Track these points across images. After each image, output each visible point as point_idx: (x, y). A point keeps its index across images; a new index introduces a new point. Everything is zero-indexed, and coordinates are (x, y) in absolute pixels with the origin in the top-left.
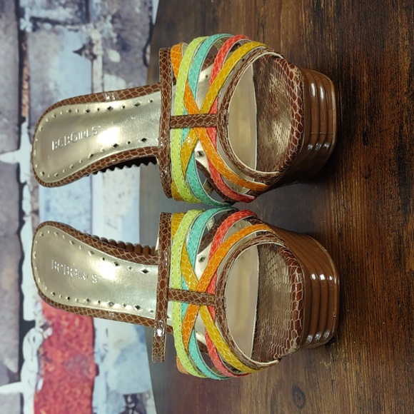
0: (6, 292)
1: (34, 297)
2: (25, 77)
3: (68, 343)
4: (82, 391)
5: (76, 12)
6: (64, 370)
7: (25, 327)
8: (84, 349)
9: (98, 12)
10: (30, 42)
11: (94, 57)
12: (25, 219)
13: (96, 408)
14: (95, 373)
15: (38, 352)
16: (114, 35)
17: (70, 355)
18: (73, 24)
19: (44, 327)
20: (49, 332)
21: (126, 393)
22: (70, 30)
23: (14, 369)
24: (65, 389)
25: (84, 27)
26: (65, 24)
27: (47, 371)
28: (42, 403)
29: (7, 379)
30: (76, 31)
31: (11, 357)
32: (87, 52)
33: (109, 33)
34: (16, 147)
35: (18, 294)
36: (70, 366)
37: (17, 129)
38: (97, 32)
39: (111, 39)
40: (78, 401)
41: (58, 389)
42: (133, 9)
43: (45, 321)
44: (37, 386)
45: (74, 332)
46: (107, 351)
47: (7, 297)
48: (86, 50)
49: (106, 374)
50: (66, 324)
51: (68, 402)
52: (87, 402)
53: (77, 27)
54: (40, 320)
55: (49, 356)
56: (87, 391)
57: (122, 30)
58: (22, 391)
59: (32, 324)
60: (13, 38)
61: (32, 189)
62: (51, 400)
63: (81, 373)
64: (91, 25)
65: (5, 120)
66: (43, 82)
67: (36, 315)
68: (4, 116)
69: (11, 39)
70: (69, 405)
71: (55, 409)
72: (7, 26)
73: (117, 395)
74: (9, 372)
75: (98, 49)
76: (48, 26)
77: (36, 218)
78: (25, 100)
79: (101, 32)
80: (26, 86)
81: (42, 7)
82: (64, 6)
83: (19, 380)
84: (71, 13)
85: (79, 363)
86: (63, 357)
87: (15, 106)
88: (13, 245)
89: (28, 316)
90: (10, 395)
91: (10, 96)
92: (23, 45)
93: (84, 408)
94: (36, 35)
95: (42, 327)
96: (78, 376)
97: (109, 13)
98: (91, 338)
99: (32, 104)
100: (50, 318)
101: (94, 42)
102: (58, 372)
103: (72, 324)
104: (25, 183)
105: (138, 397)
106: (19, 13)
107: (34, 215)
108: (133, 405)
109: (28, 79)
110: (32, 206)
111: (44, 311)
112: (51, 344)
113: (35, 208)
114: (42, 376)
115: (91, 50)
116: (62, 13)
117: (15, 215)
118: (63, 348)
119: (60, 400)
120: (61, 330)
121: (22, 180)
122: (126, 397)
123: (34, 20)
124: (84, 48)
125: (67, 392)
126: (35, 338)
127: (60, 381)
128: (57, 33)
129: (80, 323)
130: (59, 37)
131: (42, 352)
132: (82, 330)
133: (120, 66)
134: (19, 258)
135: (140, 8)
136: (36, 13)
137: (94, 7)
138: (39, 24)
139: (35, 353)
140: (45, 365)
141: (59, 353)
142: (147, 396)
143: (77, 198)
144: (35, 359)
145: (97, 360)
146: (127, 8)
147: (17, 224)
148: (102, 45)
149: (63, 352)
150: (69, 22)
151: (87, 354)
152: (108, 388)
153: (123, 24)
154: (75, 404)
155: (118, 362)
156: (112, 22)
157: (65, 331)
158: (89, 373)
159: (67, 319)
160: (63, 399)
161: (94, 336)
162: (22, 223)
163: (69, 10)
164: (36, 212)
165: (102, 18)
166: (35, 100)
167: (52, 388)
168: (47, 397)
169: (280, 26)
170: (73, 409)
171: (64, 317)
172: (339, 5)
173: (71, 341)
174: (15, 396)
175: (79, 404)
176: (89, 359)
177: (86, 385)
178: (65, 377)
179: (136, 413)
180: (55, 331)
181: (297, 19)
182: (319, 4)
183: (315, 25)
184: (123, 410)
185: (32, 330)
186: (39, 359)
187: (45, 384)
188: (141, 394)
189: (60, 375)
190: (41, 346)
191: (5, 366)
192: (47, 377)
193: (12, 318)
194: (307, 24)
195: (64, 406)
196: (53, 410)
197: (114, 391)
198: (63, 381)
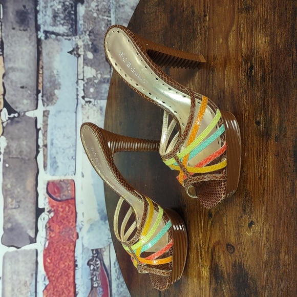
0: (29, 192)
1: (44, 195)
2: (40, 67)
3: (62, 221)
4: (69, 248)
5: (70, 29)
7: (39, 212)
8: (71, 224)
9: (82, 29)
10: (43, 45)
11: (79, 56)
12: (39, 149)
13: (77, 257)
14: (76, 237)
15: (46, 226)
16: (90, 43)
17: (63, 228)
18: (67, 36)
19: (49, 212)
20: (52, 214)
21: (93, 248)
22: (66, 39)
23: (33, 236)
24: (60, 246)
25: (74, 38)
26: (63, 35)
27: (50, 237)
28: (47, 255)
29: (29, 242)
30: (69, 40)
31: (31, 229)
32: (75, 52)
33: (87, 42)
34: (35, 108)
35: (35, 193)
36: (63, 233)
37: (36, 97)
38: (81, 41)
39: (89, 45)
40: (67, 253)
41: (56, 247)
42: (101, 27)
43: (50, 208)
44: (45, 245)
45: (66, 214)
46: (83, 225)
47: (29, 195)
48: (74, 52)
49: (82, 238)
50: (61, 210)
51: (62, 254)
52: (72, 254)
53: (69, 38)
54: (47, 208)
55: (51, 228)
56: (72, 247)
57: (94, 40)
58: (37, 248)
59: (43, 210)
60: (34, 43)
61: (43, 133)
62: (53, 253)
63: (69, 238)
64: (78, 37)
65: (29, 92)
66: (51, 69)
67: (45, 205)
68: (29, 90)
69: (33, 43)
70: (62, 255)
71: (55, 258)
72: (31, 36)
73: (88, 249)
74: (30, 237)
75: (81, 51)
76: (53, 36)
77: (46, 149)
78: (40, 80)
79: (83, 41)
80: (41, 72)
81: (50, 25)
82: (63, 25)
83: (36, 242)
84: (66, 29)
85: (68, 232)
86: (59, 228)
87: (33, 84)
88: (33, 165)
89: (41, 206)
90: (30, 250)
91: (32, 78)
92: (40, 47)
93: (70, 257)
94: (46, 41)
95: (48, 212)
96: (67, 239)
97: (88, 30)
98: (75, 218)
99: (44, 83)
100: (52, 206)
101: (79, 47)
102: (57, 237)
103: (64, 210)
104: (40, 129)
105: (99, 250)
106: (37, 28)
107: (44, 147)
108: (96, 255)
109: (42, 68)
110: (44, 142)
111: (49, 202)
112: (53, 221)
113: (45, 144)
114: (48, 240)
115: (77, 51)
116: (61, 29)
117: (34, 147)
118: (60, 224)
119: (57, 253)
120: (59, 213)
121: (38, 127)
122: (93, 250)
123: (46, 32)
124: (73, 50)
125: (61, 248)
126: (44, 218)
127: (57, 242)
128: (58, 40)
129: (69, 209)
130: (60, 43)
131: (48, 226)
132: (70, 214)
133: (93, 62)
134: (36, 172)
135: (104, 27)
136: (46, 28)
137: (80, 26)
138: (48, 35)
139: (44, 226)
140: (50, 233)
141: (58, 227)
142: (104, 250)
143: (68, 138)
144: (44, 230)
145: (78, 230)
146: (98, 27)
147: (35, 153)
148: (83, 49)
149: (59, 226)
150: (65, 34)
151: (72, 227)
152: (83, 246)
153: (95, 37)
154: (66, 255)
155: (88, 231)
156: (89, 35)
157: (61, 214)
158: (73, 238)
159: (62, 207)
160: (59, 252)
161: (76, 217)
162: (38, 152)
163: (65, 27)
164: (46, 146)
165: (84, 33)
166: (46, 80)
167: (53, 246)
168: (50, 251)
169: (224, 74)
170: (64, 257)
171: (60, 206)
172: (263, 77)
173: (64, 220)
174: (33, 251)
175: (67, 255)
176: (73, 230)
177: (72, 244)
178: (60, 240)
179: (97, 260)
180: (55, 214)
181: (237, 75)
182: (251, 72)
183: (248, 81)
184: (91, 258)
185: (43, 214)
186: (46, 230)
187: (49, 244)
188: (101, 249)
189: (57, 239)
190: (47, 223)
191: (28, 234)
192: (51, 240)
193: (32, 207)
194: (243, 79)
195: (60, 256)
196: (53, 259)
197: (86, 247)
198: (59, 242)
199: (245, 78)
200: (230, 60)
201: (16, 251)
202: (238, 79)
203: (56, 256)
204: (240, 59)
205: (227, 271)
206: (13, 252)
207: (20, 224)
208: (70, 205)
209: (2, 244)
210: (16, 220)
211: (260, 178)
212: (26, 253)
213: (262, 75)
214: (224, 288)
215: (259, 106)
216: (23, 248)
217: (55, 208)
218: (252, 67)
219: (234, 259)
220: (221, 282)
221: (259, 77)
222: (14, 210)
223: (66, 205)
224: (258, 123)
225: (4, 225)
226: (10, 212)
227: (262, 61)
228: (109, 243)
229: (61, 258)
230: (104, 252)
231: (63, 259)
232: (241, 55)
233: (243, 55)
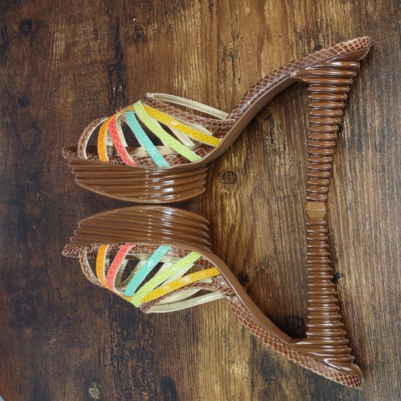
200: (270, 39)
204: (292, 37)
214: (284, 386)
218: (319, 47)
220: (277, 377)
232: (295, 30)
233: (298, 30)
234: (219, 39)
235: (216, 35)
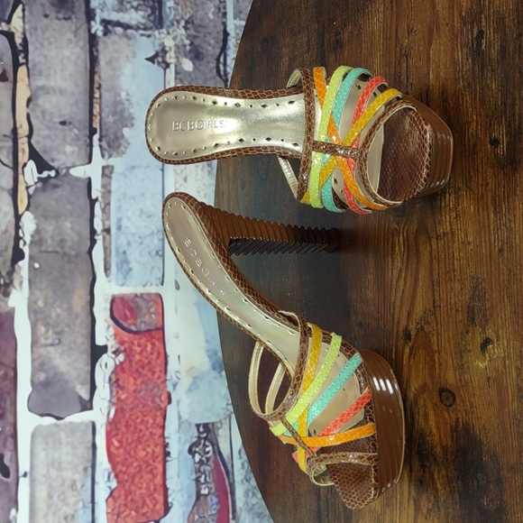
0: (77, 315)
1: (106, 321)
2: (96, 85)
3: (140, 370)
4: (155, 420)
5: (149, 16)
6: (136, 398)
7: (97, 352)
8: (156, 376)
9: (171, 17)
10: (101, 47)
11: (168, 65)
12: (96, 237)
13: (168, 438)
14: (167, 401)
15: (110, 379)
16: (187, 42)
17: (142, 383)
18: (145, 29)
19: (116, 353)
20: (121, 357)
21: (198, 422)
22: (142, 35)
23: (86, 396)
24: (138, 417)
25: (156, 33)
26: (137, 28)
27: (119, 399)
28: (113, 433)
29: (79, 407)
30: (149, 36)
31: (83, 384)
32: (160, 59)
33: (182, 40)
34: (87, 160)
35: (90, 317)
36: (143, 393)
37: (88, 141)
38: (171, 38)
39: (185, 46)
40: (151, 430)
41: (130, 418)
42: (206, 14)
43: (117, 346)
44: (109, 413)
45: (146, 358)
46: (179, 379)
47: (78, 321)
48: (158, 58)
49: (178, 402)
50: (138, 349)
51: (140, 431)
52: (160, 431)
53: (149, 32)
54: (112, 345)
55: (120, 382)
56: (159, 420)
57: (195, 37)
58: (93, 420)
59: (104, 349)
60: (83, 41)
61: (103, 206)
62: (124, 429)
63: (153, 401)
64: (164, 31)
65: (76, 131)
66: (115, 90)
67: (108, 340)
68: (75, 127)
69: (81, 43)
70: (141, 434)
71: (127, 439)
72: (77, 29)
73: (190, 424)
74: (80, 398)
75: (170, 58)
76: (119, 30)
77: (108, 237)
78: (96, 110)
79: (174, 39)
80: (97, 95)
81: (113, 10)
82: (136, 9)
83: (91, 408)
84: (143, 17)
85: (151, 390)
86: (135, 384)
87: (84, 116)
88: (84, 266)
89: (100, 341)
90: (82, 423)
91: (81, 106)
92: (94, 49)
93: (156, 437)
94: (106, 39)
95: (114, 353)
96: (150, 404)
97: (182, 18)
98: (163, 365)
99: (103, 115)
100: (122, 343)
101: (167, 49)
102: (130, 400)
103: (144, 349)
104: (97, 200)
105: (210, 426)
106: (90, 15)
107: (105, 234)
108: (205, 435)
109: (99, 88)
110: (104, 224)
111: (116, 335)
112: (123, 370)
113: (107, 227)
114: (114, 404)
115: (163, 57)
116: (134, 17)
117: (87, 233)
118: (136, 375)
119: (132, 429)
120: (134, 356)
121: (94, 197)
122: (198, 426)
123: (105, 23)
124: (156, 55)
125: (139, 420)
126: (107, 364)
127: (132, 409)
128: (128, 38)
129: (152, 349)
130: (131, 42)
131: (114, 379)
132: (154, 356)
133: (193, 76)
134: (91, 279)
135: (213, 14)
136: (106, 16)
137: (168, 11)
138: (110, 27)
139: (107, 380)
140: (117, 392)
141: (132, 380)
142: (219, 425)
143: (149, 216)
144: (107, 386)
145: (170, 388)
146: (201, 13)
147: (89, 243)
148: (175, 53)
149: (135, 379)
150: (142, 27)
151: (159, 381)
152: (180, 417)
153: (196, 31)
154: (148, 433)
155: (190, 390)
156: (185, 28)
157: (137, 357)
158: (161, 401)
159: (139, 345)
160: (136, 428)
161: (166, 363)
162: (93, 242)
163: (141, 13)
164: (107, 231)
165: (175, 23)
166: (106, 110)
167: (124, 417)
168: (119, 426)
169: (429, 58)
170: (145, 438)
171: (136, 343)
172: (503, 49)
173: (143, 368)
174: (87, 425)
175: (151, 433)
176: (161, 386)
177: (158, 413)
178: (138, 405)
179: (207, 443)
180: (127, 357)
181: (452, 55)
182: (479, 45)
183: (474, 64)
184: (195, 440)
185: (105, 356)
186: (111, 386)
187: (116, 412)
188: (213, 424)
189: (132, 403)
190: (113, 372)
191: (76, 393)
192: (119, 405)
193: (83, 343)
194: (464, 61)
195: (136, 435)
196: (124, 440)
197: (187, 420)
198: (135, 411)
199: (467, 59)
200: (438, 28)
201: (56, 425)
202: (454, 62)
203: (129, 435)
204: (457, 24)
205: (441, 442)
206: (50, 426)
207: (62, 374)
208: (154, 340)
209: (30, 410)
210: (54, 368)
211: (501, 251)
212: (73, 428)
213: (502, 46)
214: (436, 476)
215: (496, 109)
216: (68, 419)
217: (126, 345)
218: (481, 34)
219: (454, 417)
220: (431, 465)
221: (494, 53)
222: (51, 349)
223: (147, 341)
224: (495, 142)
225: (32, 376)
226: (42, 351)
227: (501, 20)
228: (228, 413)
229: (139, 438)
230: (219, 429)
231: (143, 441)
232: (460, 14)
233: (463, 14)
234: (397, 37)
235: (394, 32)
